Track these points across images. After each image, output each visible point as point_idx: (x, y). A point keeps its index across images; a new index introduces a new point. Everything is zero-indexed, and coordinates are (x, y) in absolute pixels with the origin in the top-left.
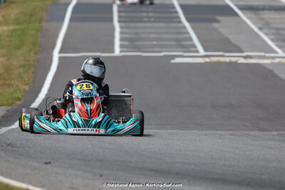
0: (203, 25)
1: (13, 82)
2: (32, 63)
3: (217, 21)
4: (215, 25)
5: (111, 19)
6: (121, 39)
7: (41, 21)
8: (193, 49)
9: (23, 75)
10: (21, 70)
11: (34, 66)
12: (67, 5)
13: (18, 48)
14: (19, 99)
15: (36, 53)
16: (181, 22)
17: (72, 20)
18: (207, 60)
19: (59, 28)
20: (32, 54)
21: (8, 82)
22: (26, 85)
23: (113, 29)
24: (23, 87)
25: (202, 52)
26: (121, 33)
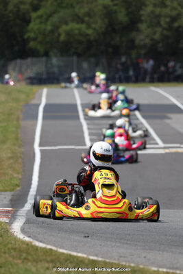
0: (158, 121)
1: (6, 172)
2: (19, 155)
3: (169, 118)
4: (167, 121)
5: (78, 118)
6: (90, 134)
7: (18, 119)
8: (152, 142)
9: (14, 165)
10: (11, 161)
11: (20, 157)
12: (38, 105)
13: (4, 142)
14: (17, 185)
15: (19, 147)
16: (137, 119)
17: (44, 118)
18: (167, 151)
19: (35, 125)
20: (16, 148)
21: (2, 171)
22: (18, 173)
23: (81, 126)
24: (16, 175)
25: (161, 144)
26: (89, 129)
